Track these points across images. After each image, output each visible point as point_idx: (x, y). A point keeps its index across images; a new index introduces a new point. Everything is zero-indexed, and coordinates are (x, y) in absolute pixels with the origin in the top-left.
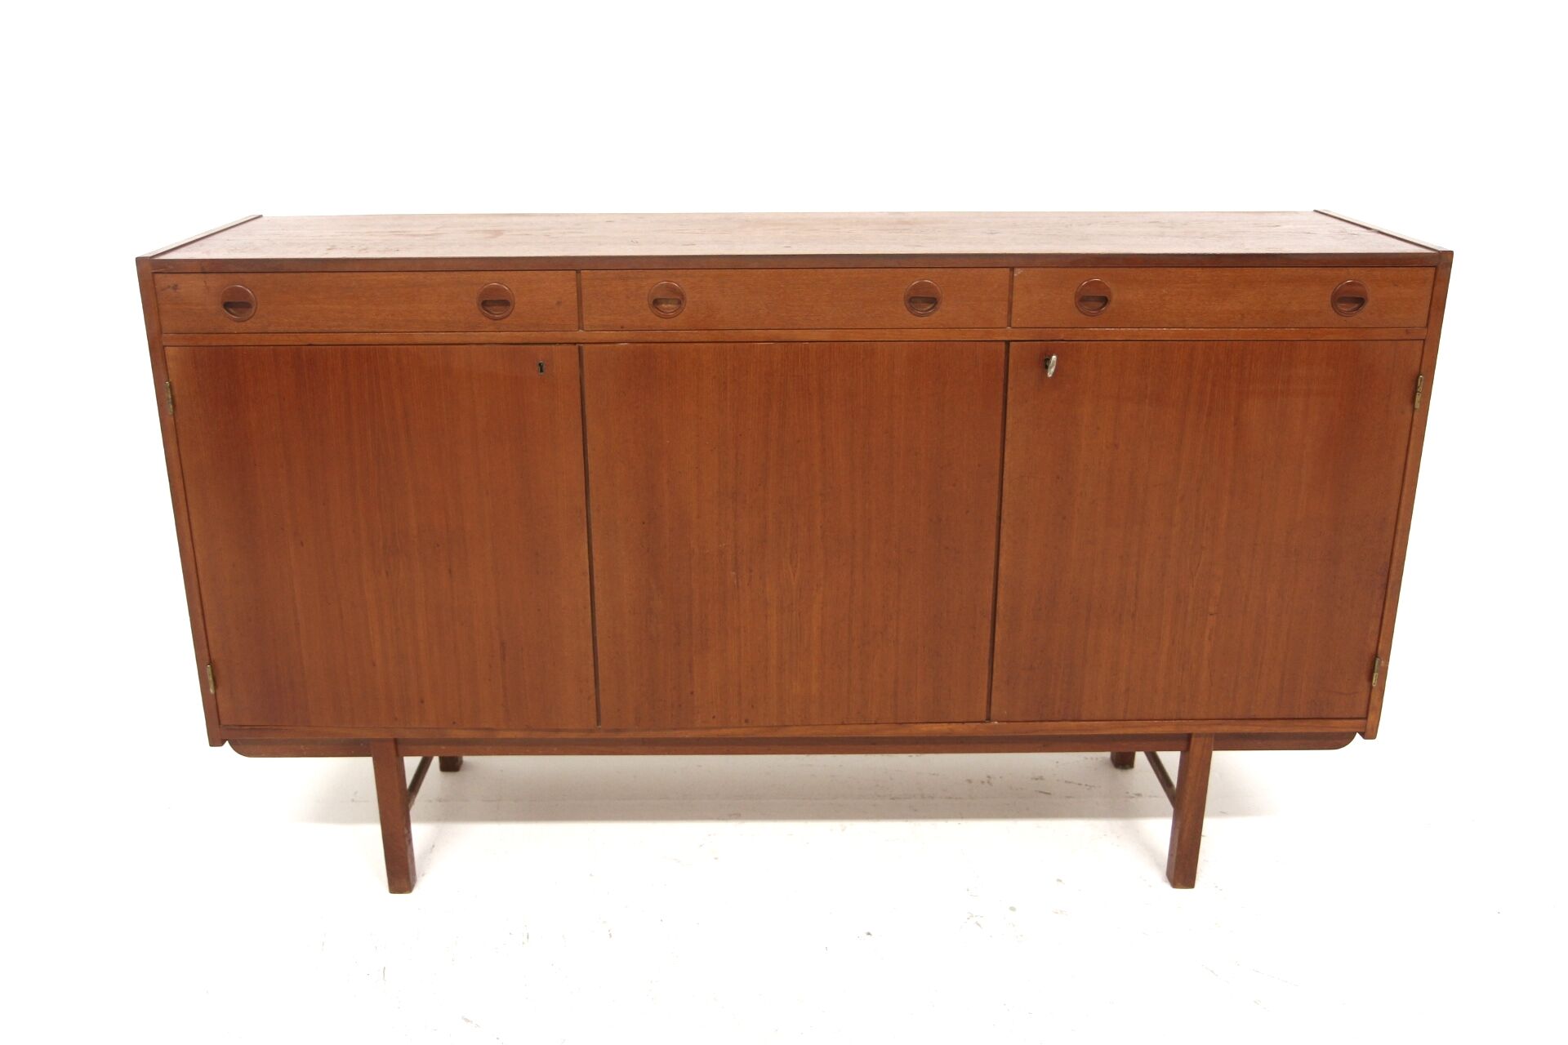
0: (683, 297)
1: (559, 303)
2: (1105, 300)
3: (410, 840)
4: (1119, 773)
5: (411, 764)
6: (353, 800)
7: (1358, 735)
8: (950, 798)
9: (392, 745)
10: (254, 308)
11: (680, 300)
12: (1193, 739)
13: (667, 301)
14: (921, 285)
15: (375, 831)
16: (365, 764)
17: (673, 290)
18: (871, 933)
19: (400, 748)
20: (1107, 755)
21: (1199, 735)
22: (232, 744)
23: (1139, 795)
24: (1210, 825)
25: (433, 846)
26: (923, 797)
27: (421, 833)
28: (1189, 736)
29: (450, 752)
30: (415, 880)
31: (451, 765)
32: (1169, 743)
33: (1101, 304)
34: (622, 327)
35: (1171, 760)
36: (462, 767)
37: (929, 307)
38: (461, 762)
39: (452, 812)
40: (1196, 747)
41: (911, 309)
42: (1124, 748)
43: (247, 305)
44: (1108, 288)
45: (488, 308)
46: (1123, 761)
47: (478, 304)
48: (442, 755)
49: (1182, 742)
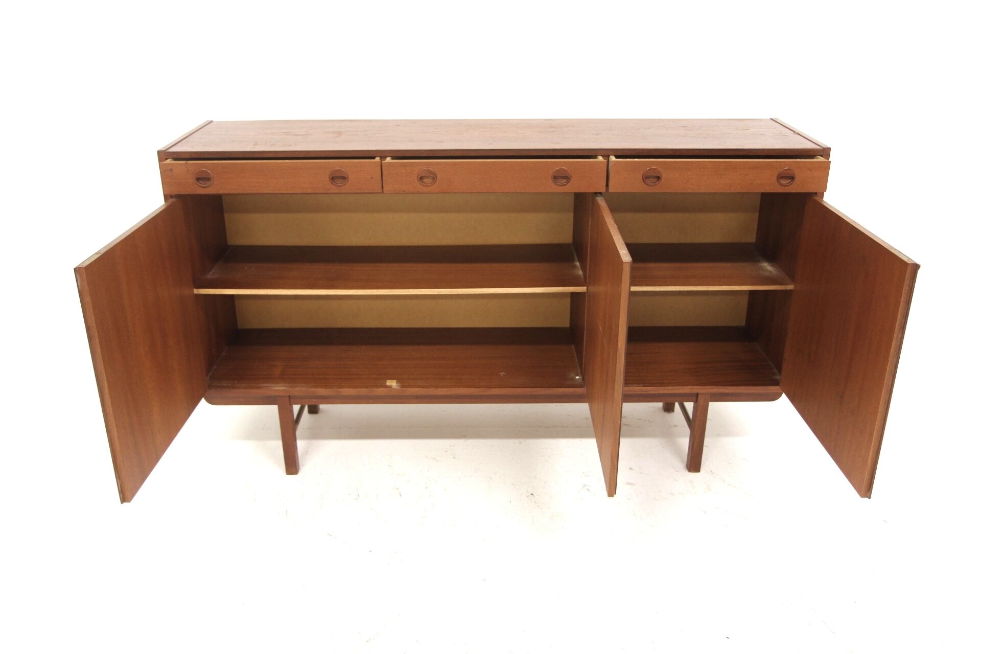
0: (436, 176)
1: (372, 178)
2: (658, 178)
3: (296, 448)
4: (666, 414)
5: (296, 408)
6: (263, 429)
7: (784, 394)
8: (577, 427)
9: (288, 398)
10: (212, 180)
11: (434, 178)
12: (699, 395)
13: (427, 177)
14: (561, 169)
15: (279, 444)
16: (274, 409)
17: (430, 172)
18: (534, 493)
19: (291, 400)
20: (660, 405)
21: (701, 394)
22: (205, 399)
23: (676, 426)
24: (707, 441)
25: (307, 452)
26: (562, 427)
27: (301, 444)
28: (697, 395)
29: (313, 402)
30: (299, 468)
31: (314, 410)
32: (689, 397)
33: (656, 180)
34: (404, 191)
35: (689, 406)
36: (320, 411)
37: (565, 181)
38: (319, 409)
39: (316, 434)
40: (701, 400)
41: (555, 183)
42: (669, 400)
43: (209, 179)
44: (659, 172)
45: (335, 181)
46: (669, 408)
47: (329, 179)
48: (310, 404)
49: (695, 398)
